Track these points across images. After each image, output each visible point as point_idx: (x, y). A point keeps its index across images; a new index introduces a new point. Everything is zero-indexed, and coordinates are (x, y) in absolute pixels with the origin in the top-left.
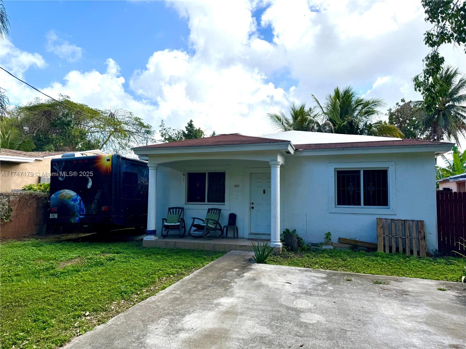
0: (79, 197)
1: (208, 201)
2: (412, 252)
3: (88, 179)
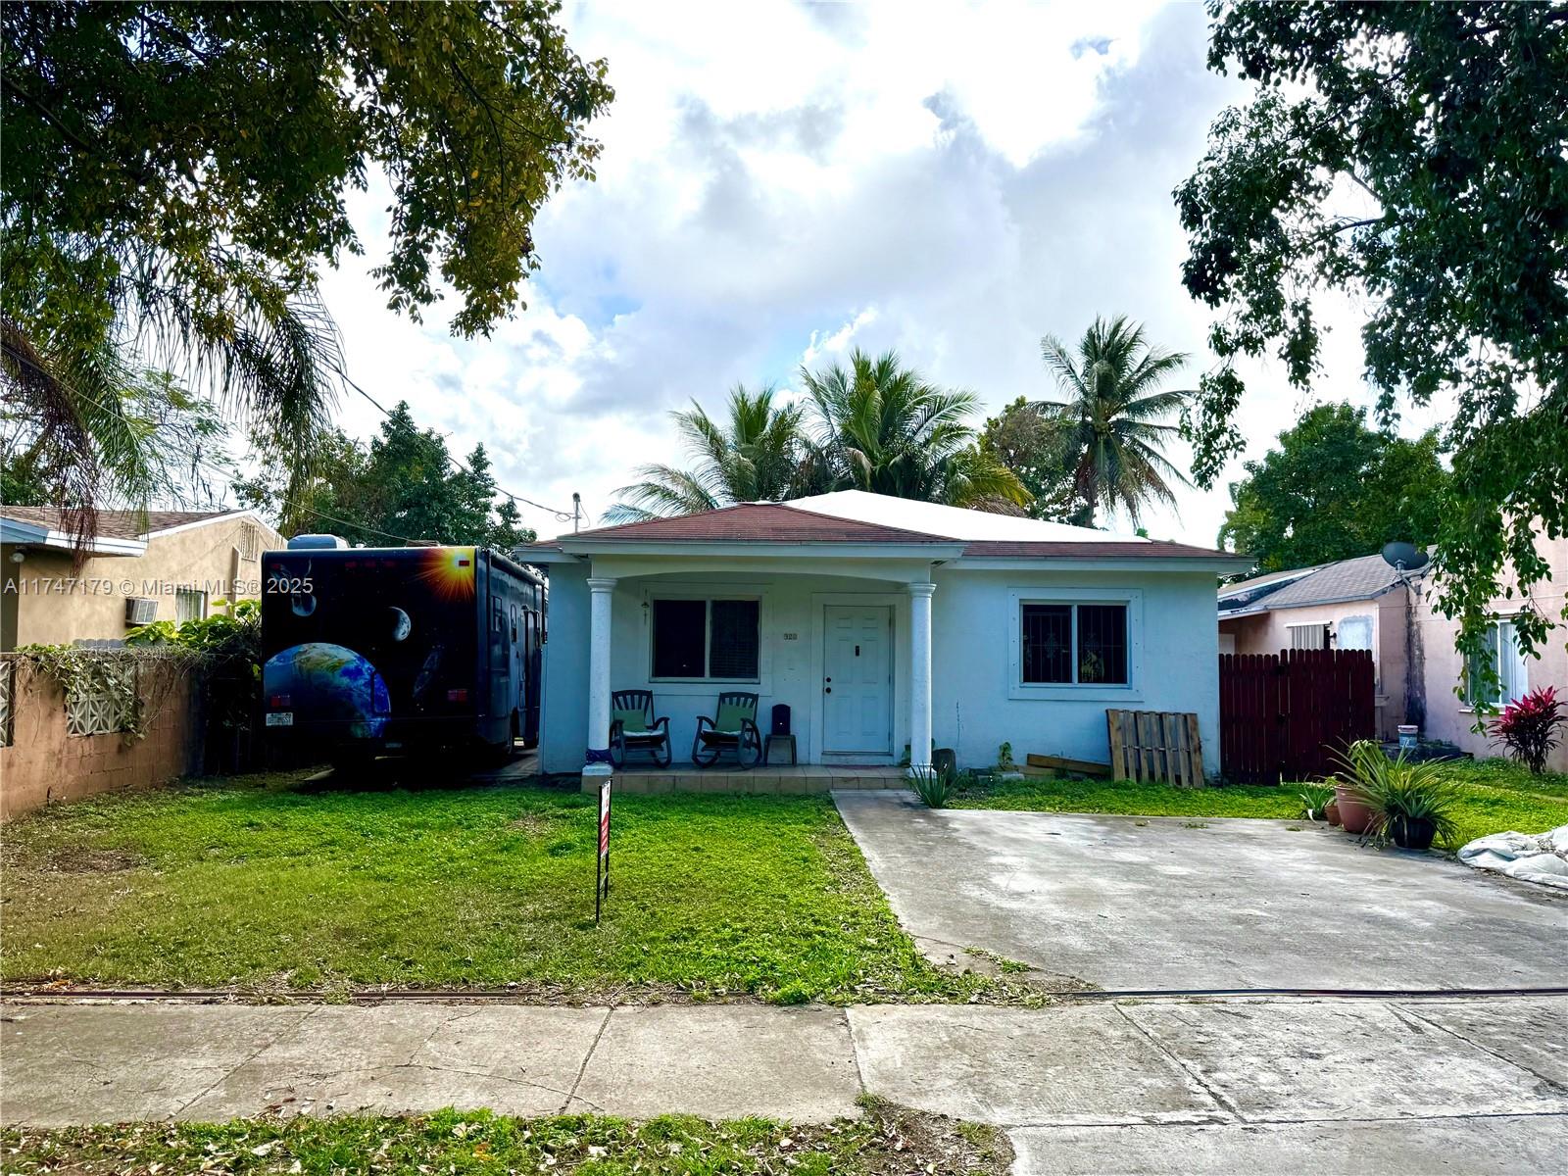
0: (367, 665)
1: (713, 674)
2: (1178, 779)
3: (398, 613)
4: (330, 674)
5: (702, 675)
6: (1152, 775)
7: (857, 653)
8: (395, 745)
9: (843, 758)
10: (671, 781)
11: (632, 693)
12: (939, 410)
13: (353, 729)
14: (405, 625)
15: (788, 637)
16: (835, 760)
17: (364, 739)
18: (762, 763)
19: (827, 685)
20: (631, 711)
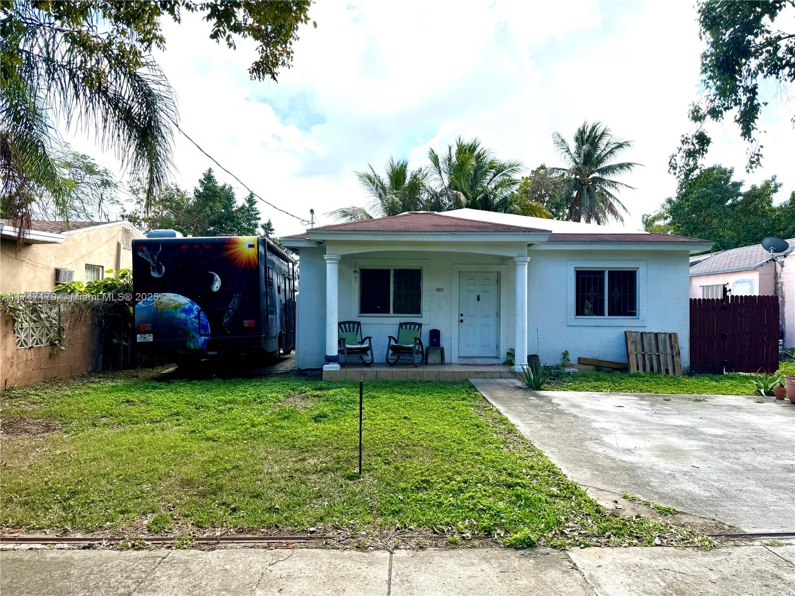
0: (196, 306)
1: (395, 312)
2: (667, 371)
3: (212, 277)
4: (174, 312)
5: (388, 312)
6: (652, 369)
7: (478, 299)
8: (213, 353)
9: (471, 360)
10: (375, 374)
11: (349, 323)
12: (502, 171)
13: (188, 343)
14: (217, 283)
15: (438, 290)
16: (466, 361)
17: (195, 350)
18: (425, 362)
19: (461, 318)
20: (348, 333)
